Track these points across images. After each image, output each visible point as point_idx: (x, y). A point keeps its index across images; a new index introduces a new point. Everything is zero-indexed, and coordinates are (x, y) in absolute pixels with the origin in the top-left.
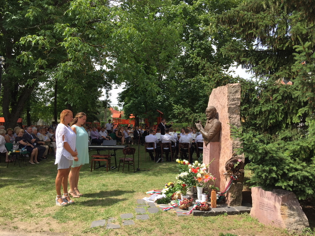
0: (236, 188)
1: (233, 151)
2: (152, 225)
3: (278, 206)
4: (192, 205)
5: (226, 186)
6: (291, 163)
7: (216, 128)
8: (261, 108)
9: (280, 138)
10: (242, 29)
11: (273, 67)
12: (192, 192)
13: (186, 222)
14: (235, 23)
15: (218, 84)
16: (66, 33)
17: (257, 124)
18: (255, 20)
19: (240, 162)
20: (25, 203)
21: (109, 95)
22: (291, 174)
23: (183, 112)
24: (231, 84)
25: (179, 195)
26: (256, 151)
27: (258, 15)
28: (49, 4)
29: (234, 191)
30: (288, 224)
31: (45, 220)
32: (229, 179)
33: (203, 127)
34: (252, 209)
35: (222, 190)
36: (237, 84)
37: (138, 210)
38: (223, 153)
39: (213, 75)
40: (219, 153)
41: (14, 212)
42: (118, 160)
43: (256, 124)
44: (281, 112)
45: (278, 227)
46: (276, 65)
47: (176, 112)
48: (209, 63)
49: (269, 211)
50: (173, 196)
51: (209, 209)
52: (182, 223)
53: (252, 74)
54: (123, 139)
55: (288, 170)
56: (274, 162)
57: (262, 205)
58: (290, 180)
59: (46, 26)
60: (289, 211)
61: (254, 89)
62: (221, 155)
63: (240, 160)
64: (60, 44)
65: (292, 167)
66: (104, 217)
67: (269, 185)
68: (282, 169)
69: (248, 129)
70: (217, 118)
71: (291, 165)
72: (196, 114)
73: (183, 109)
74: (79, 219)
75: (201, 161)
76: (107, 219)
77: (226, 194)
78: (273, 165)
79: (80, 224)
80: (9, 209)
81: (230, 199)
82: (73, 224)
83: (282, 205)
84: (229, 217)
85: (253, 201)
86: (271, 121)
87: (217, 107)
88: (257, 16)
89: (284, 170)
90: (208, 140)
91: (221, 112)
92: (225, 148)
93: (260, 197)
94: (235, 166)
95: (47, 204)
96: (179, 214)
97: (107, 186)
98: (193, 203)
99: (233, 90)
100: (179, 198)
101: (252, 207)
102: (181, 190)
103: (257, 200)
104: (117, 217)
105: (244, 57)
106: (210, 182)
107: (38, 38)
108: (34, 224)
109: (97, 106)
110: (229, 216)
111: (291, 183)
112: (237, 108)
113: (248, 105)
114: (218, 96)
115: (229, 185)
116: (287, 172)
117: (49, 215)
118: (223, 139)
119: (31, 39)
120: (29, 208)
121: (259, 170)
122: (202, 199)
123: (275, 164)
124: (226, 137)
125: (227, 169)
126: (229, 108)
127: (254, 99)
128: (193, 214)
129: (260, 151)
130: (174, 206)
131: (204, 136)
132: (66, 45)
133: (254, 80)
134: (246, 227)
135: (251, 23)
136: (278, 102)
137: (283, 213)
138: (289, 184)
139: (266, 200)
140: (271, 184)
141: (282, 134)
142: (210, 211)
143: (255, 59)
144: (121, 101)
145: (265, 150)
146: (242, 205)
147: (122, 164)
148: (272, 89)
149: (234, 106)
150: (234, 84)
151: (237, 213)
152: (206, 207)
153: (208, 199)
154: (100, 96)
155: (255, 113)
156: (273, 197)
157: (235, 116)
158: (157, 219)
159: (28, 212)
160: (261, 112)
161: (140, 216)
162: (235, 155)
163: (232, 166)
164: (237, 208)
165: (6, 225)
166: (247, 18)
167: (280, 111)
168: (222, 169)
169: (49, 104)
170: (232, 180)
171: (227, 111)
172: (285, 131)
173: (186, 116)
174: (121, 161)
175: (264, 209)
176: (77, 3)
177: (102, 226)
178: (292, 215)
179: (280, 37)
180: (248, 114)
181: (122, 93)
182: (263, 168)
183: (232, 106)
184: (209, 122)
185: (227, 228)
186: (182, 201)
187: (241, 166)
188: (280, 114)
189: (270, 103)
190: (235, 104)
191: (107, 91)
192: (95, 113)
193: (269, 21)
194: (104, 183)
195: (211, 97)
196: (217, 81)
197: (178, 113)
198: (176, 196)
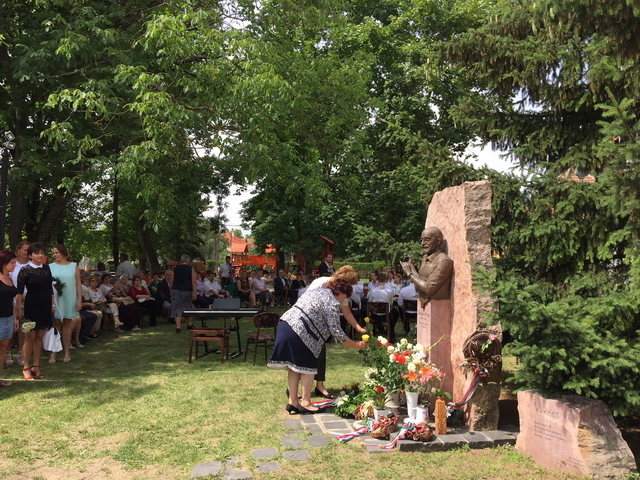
0: (486, 393)
1: (479, 317)
2: (316, 471)
3: (573, 429)
4: (397, 430)
5: (466, 390)
6: (595, 341)
7: (443, 272)
8: (533, 230)
9: (572, 290)
10: (490, 70)
11: (555, 147)
12: (396, 404)
13: (386, 464)
14: (478, 58)
15: (445, 182)
16: (140, 85)
17: (526, 262)
18: (516, 53)
19: (493, 341)
20: (56, 429)
21: (223, 206)
22: (594, 365)
23: (375, 240)
24: (472, 183)
25: (370, 408)
26: (525, 318)
27: (523, 43)
28: (104, 27)
29: (483, 399)
30: (595, 466)
31: (98, 463)
32: (471, 375)
33: (417, 270)
34: (520, 437)
35: (457, 398)
36: (483, 182)
37: (287, 441)
38: (458, 321)
39: (435, 164)
40: (451, 323)
41: (36, 447)
42: (244, 338)
43: (522, 263)
44: (574, 239)
45: (573, 474)
46: (562, 143)
47: (361, 240)
48: (425, 140)
49: (554, 439)
50: (357, 411)
51: (432, 438)
52: (378, 467)
53: (514, 161)
54: (253, 296)
55: (589, 355)
56: (562, 340)
57: (539, 427)
58: (593, 377)
59: (97, 70)
60: (596, 440)
61: (518, 191)
62: (454, 327)
63: (492, 337)
64: (128, 107)
65: (599, 350)
66: (218, 456)
67: (551, 387)
68: (579, 354)
69: (508, 273)
70: (444, 250)
71: (597, 346)
72: (401, 244)
73: (374, 233)
74: (167, 460)
75: (413, 339)
76: (224, 460)
77: (465, 407)
78: (560, 346)
79: (170, 470)
80: (26, 442)
81: (473, 417)
82: (156, 470)
83: (581, 427)
84: (473, 454)
85: (521, 420)
86: (555, 257)
87: (444, 228)
88: (522, 45)
89: (583, 356)
90: (425, 295)
91: (453, 240)
92: (463, 312)
93: (535, 411)
94: (483, 349)
95: (101, 430)
96: (370, 449)
97: (223, 392)
98: (399, 425)
99: (476, 195)
100: (371, 415)
101: (518, 431)
102: (375, 398)
103: (529, 417)
104: (244, 457)
105: (496, 126)
106: (433, 381)
107: (83, 95)
108: (77, 472)
109: (199, 228)
110: (473, 451)
111: (596, 382)
112: (485, 231)
113: (506, 225)
114: (445, 206)
115: (472, 387)
116: (587, 359)
117: (107, 452)
118: (456, 293)
119: (69, 99)
120: (65, 438)
121: (532, 356)
122: (417, 416)
123: (565, 343)
124: (464, 290)
125: (467, 354)
126: (469, 232)
127: (517, 212)
128: (399, 447)
129: (533, 318)
130: (361, 431)
131: (418, 288)
132: (141, 108)
133: (517, 173)
134: (508, 473)
135: (508, 58)
136: (567, 218)
137: (582, 443)
138: (592, 384)
139: (547, 418)
140: (557, 384)
141: (578, 283)
142: (434, 442)
143: (519, 131)
144: (247, 219)
145: (542, 315)
146: (499, 429)
147: (252, 347)
148: (554, 191)
149: (479, 226)
150: (478, 183)
151: (489, 445)
152: (426, 433)
153: (431, 418)
154: (204, 209)
155: (522, 241)
156: (560, 411)
157: (480, 246)
158: (327, 458)
159: (63, 447)
160: (532, 238)
161: (291, 453)
162: (482, 326)
163: (477, 350)
164: (488, 435)
165: (19, 473)
166: (501, 49)
167: (572, 236)
168: (457, 354)
169: (101, 227)
170: (478, 378)
171: (464, 237)
172: (582, 276)
173: (382, 248)
174: (251, 340)
175: (544, 436)
176: (161, 25)
177: (215, 474)
178: (600, 447)
179: (568, 86)
180: (507, 241)
181: (250, 201)
182: (540, 353)
183: (475, 227)
184: (428, 260)
185: (470, 475)
186: (376, 422)
187: (496, 347)
188: (572, 243)
189: (551, 219)
190: (480, 223)
191: (219, 198)
192: (194, 243)
193: (544, 53)
194: (216, 385)
195: (432, 209)
196: (443, 176)
197: (365, 242)
198: (364, 411)
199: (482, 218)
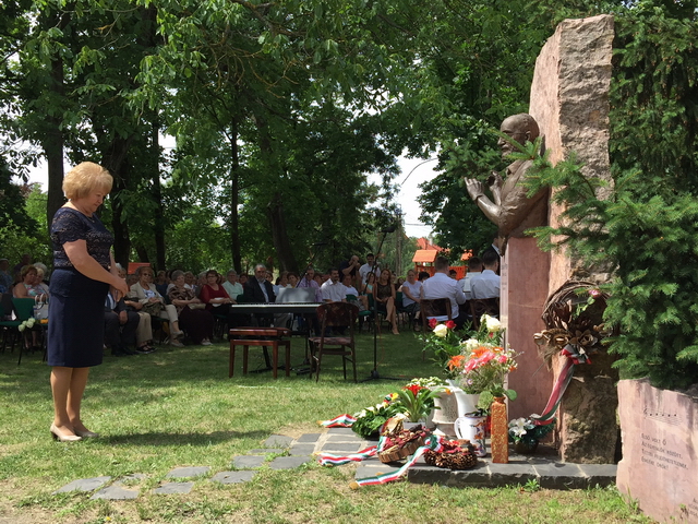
0: (589, 395)
19: (597, 299)
21: (392, 191)
24: (578, 21)
25: (402, 422)
40: (548, 279)
49: (669, 465)
50: (384, 426)
51: (471, 464)
57: (648, 443)
62: (550, 285)
63: (594, 290)
81: (567, 438)
84: (544, 497)
91: (550, 129)
93: (642, 415)
94: (579, 312)
99: (583, 41)
103: (634, 427)
110: (547, 492)
112: (599, 104)
122: (461, 431)
128: (407, 475)
139: (660, 425)
142: (474, 472)
144: (430, 210)
149: (586, 97)
150: (587, 20)
151: (581, 484)
152: (462, 456)
157: (587, 133)
161: (228, 474)
162: (580, 273)
170: (572, 365)
171: (558, 118)
175: (657, 461)
183: (577, 99)
184: (510, 172)
190: (589, 89)
191: (386, 179)
198: (392, 426)
199: (591, 81)
